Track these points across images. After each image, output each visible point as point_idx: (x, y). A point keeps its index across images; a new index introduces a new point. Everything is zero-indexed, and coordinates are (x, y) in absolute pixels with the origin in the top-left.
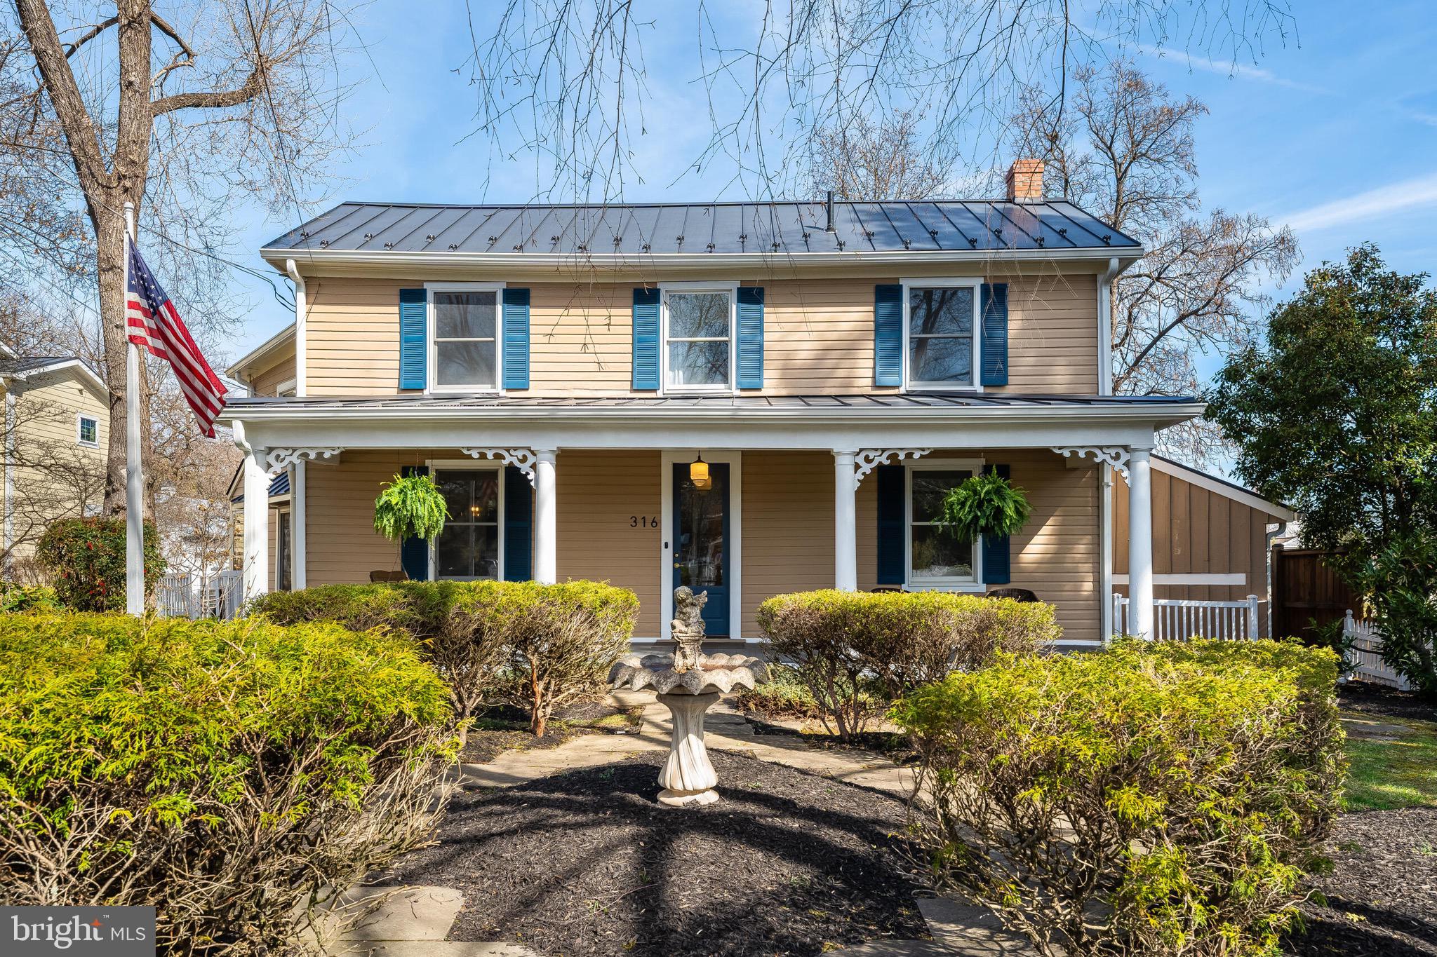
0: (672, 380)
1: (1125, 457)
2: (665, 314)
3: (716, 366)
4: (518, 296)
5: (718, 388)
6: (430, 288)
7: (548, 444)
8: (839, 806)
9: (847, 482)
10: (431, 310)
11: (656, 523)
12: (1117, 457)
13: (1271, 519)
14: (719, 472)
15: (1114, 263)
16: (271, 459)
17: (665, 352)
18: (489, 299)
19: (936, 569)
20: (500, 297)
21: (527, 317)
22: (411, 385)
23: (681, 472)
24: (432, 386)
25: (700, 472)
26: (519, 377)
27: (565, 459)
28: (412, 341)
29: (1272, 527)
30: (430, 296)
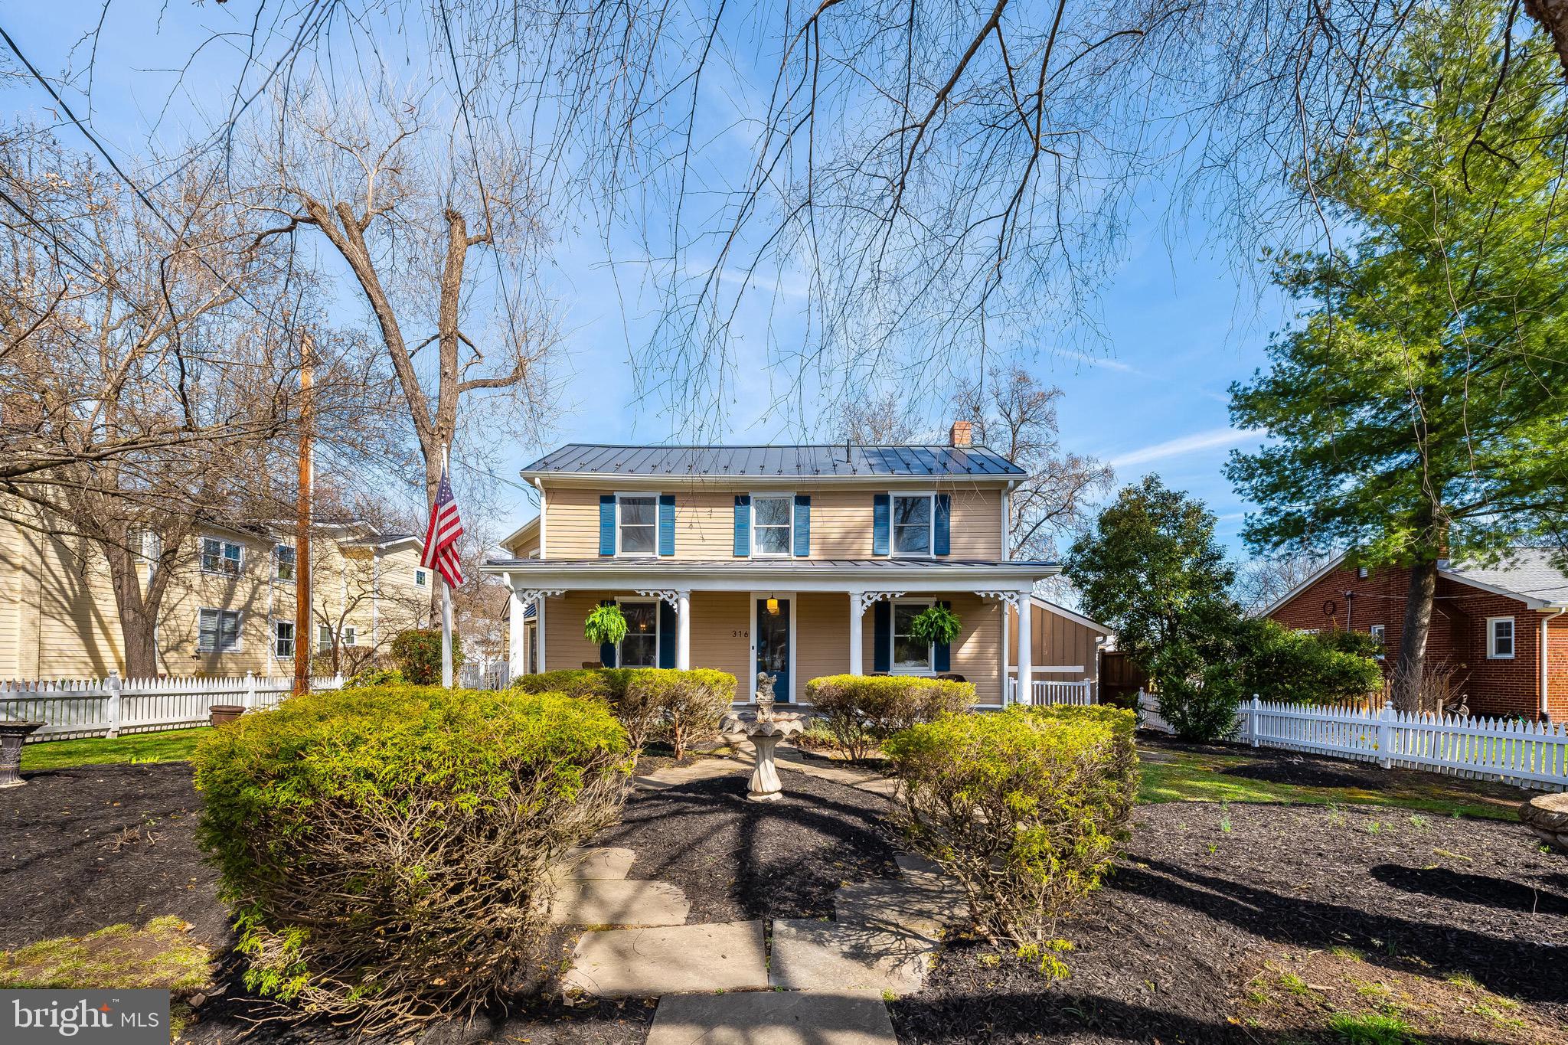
0: (757, 550)
1: (1016, 597)
2: (753, 511)
3: (783, 542)
4: (668, 500)
5: (783, 555)
6: (618, 495)
7: (686, 587)
8: (852, 802)
9: (857, 611)
10: (618, 508)
11: (747, 635)
12: (1012, 597)
13: (1098, 634)
14: (784, 604)
15: (1011, 483)
16: (525, 595)
17: (753, 534)
18: (652, 502)
19: (908, 663)
20: (658, 501)
21: (673, 512)
22: (606, 552)
23: (762, 604)
24: (618, 553)
25: (773, 605)
26: (668, 548)
27: (695, 597)
28: (607, 526)
29: (1099, 639)
30: (617, 500)
